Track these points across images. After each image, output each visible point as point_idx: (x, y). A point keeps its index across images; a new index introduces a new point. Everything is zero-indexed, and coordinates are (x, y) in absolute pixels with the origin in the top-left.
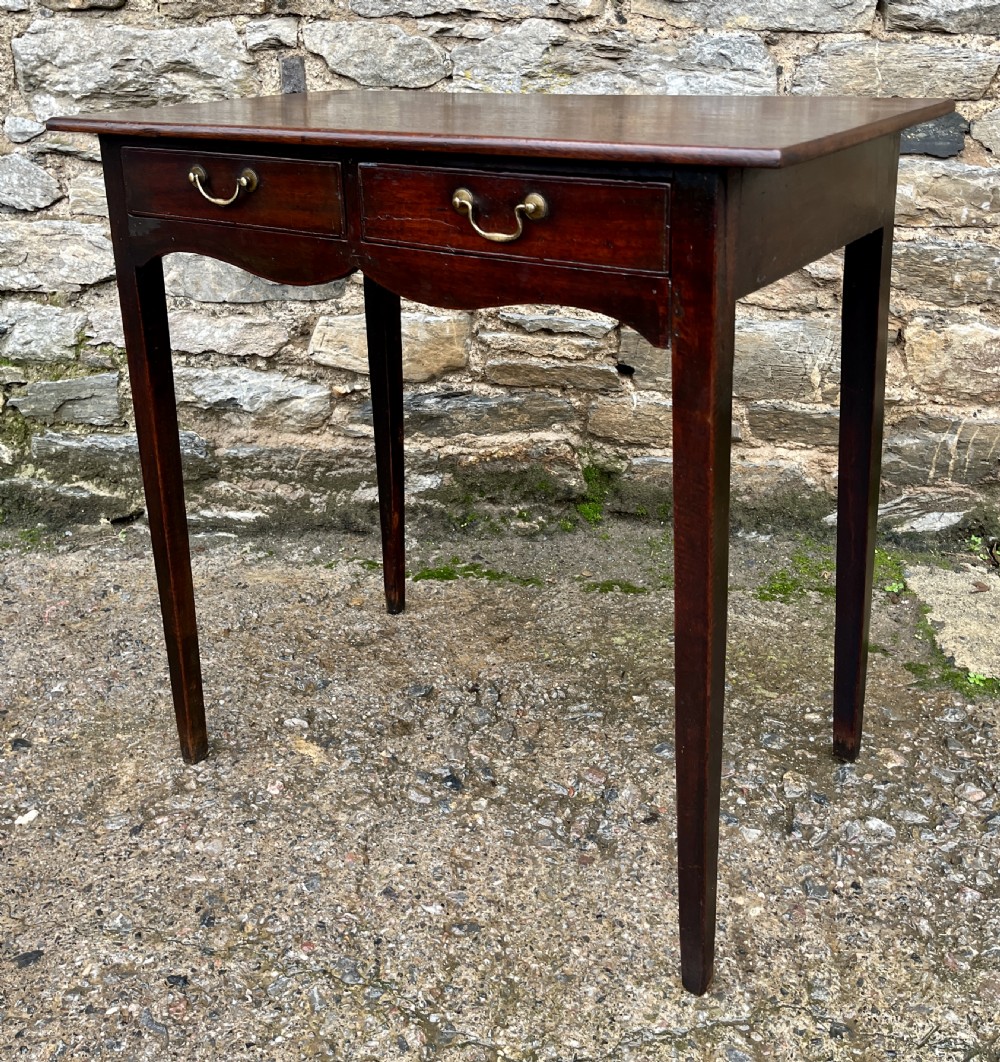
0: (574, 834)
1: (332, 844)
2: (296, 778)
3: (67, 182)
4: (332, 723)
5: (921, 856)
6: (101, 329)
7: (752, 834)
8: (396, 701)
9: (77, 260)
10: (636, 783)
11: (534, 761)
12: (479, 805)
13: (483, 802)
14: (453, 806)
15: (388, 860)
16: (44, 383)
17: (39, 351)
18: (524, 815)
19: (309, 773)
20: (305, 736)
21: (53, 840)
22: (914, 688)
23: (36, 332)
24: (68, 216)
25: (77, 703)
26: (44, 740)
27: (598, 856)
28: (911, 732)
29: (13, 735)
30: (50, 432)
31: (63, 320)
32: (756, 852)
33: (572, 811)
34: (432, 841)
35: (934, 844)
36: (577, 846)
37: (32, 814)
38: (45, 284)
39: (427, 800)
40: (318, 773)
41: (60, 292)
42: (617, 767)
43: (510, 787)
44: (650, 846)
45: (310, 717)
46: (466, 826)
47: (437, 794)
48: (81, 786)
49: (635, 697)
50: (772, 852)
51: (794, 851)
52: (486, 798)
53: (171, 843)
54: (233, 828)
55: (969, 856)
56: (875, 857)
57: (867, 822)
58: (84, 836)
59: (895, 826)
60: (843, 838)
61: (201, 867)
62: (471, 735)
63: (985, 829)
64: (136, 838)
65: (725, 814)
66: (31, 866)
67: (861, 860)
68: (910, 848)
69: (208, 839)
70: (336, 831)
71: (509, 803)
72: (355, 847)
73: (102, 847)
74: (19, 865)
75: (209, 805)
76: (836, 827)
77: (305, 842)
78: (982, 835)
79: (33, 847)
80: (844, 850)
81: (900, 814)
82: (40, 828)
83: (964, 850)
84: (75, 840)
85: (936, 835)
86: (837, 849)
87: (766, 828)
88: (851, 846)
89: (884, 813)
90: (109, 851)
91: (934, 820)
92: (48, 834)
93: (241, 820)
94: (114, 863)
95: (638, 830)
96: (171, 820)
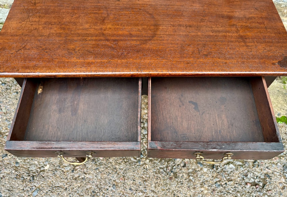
0: (168, 171)
1: (117, 175)
5: (240, 174)
7: (205, 170)
12: (147, 162)
13: (148, 161)
14: (141, 163)
15: (129, 180)
18: (157, 164)
21: (55, 174)
27: (173, 177)
32: (206, 175)
33: (167, 162)
34: (138, 174)
35: (243, 171)
36: (169, 174)
37: (48, 166)
39: (136, 161)
44: (184, 175)
46: (145, 168)
47: (137, 159)
50: (209, 174)
51: (214, 174)
52: (148, 159)
53: (81, 175)
54: (94, 171)
55: (249, 174)
56: (230, 175)
57: (230, 166)
58: (61, 173)
59: (235, 165)
60: (224, 170)
61: (89, 182)
62: (143, 138)
63: (253, 166)
64: (73, 174)
65: (200, 163)
66: (52, 182)
67: (227, 175)
68: (237, 172)
69: (89, 174)
70: (117, 171)
71: (153, 161)
72: (122, 176)
73: (66, 176)
74: (49, 182)
75: (88, 163)
76: (223, 166)
77: (111, 175)
78: (253, 168)
79: (51, 176)
80: (224, 173)
81: (236, 162)
82: (51, 171)
83: (249, 172)
84: (60, 174)
85: (243, 168)
86: (223, 173)
87: (208, 167)
88: (226, 171)
89: (233, 161)
90: (68, 178)
91: (243, 163)
92: (53, 173)
93: (95, 168)
94: (70, 181)
95: (182, 169)
96: (80, 167)
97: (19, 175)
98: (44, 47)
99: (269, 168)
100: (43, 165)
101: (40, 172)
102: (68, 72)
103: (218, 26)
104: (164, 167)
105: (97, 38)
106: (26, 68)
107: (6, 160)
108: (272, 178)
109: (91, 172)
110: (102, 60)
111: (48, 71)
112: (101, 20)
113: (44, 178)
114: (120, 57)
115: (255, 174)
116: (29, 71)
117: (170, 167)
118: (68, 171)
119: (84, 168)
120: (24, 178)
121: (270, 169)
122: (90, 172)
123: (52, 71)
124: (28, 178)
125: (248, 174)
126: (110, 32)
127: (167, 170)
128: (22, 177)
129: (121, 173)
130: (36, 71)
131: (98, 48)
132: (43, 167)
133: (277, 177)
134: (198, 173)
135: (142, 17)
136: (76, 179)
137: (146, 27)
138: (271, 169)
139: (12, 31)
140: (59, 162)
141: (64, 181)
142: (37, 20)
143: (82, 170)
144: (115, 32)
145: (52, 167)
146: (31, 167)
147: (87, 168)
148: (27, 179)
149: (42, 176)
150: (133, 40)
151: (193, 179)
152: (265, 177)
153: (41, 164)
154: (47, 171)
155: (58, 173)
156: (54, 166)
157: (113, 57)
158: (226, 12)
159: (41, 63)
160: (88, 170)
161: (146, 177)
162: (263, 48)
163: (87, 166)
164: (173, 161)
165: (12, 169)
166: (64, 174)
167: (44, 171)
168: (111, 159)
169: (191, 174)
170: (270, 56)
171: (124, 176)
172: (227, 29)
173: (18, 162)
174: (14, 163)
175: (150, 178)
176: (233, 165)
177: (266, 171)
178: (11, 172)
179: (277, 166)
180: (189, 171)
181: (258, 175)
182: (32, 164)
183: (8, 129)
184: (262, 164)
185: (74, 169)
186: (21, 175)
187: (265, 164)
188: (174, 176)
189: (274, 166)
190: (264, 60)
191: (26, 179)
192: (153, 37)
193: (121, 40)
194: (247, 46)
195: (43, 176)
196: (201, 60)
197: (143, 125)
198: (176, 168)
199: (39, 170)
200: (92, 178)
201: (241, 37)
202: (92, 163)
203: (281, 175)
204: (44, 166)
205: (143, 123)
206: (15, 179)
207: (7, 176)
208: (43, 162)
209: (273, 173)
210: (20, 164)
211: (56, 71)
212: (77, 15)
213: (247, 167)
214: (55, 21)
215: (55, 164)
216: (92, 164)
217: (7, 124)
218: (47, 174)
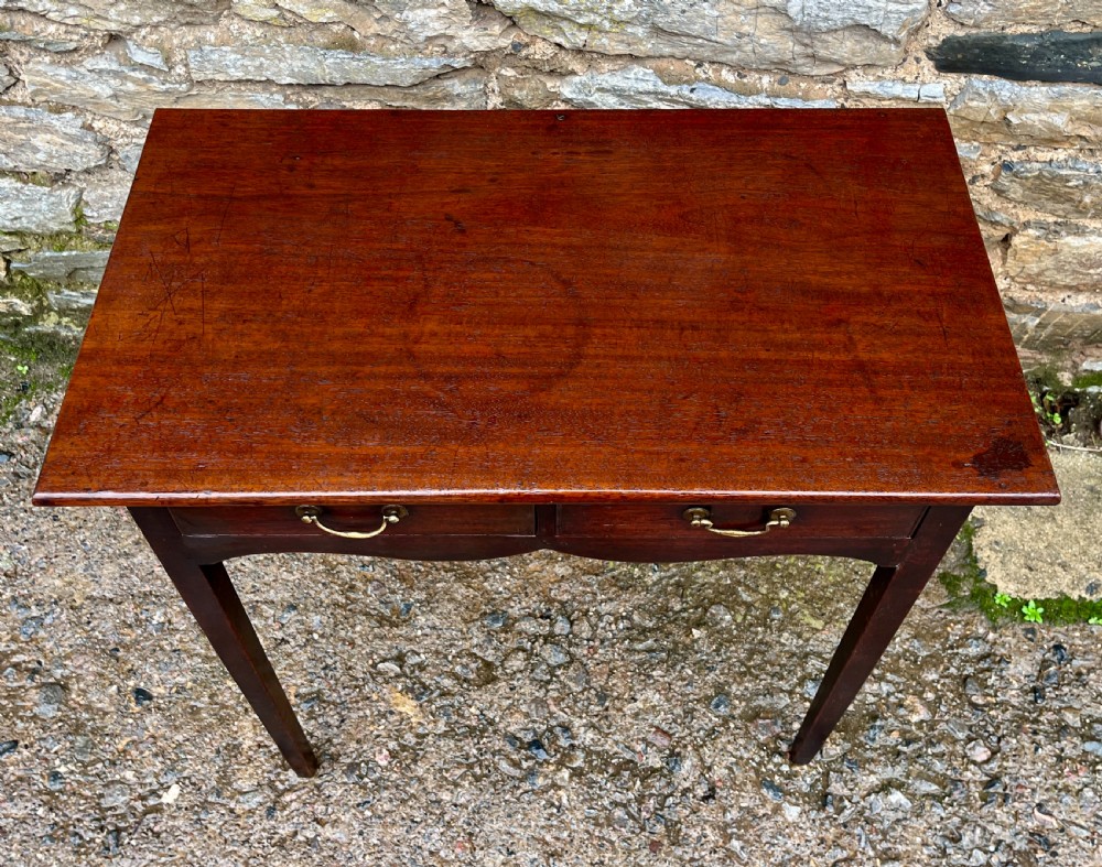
0: (645, 815)
1: (442, 830)
2: (399, 745)
3: (16, 66)
4: (421, 667)
5: (930, 833)
6: (100, 208)
7: (792, 813)
8: (478, 637)
9: (54, 148)
10: (697, 748)
11: (606, 717)
12: (562, 779)
13: (565, 773)
14: (540, 781)
15: (491, 851)
16: (48, 254)
17: (33, 227)
18: (600, 788)
19: (410, 739)
20: (400, 687)
21: (201, 825)
22: (944, 610)
23: (24, 209)
24: (29, 101)
25: (181, 641)
26: (161, 690)
27: (666, 842)
28: (936, 671)
29: (131, 683)
30: (66, 292)
31: (52, 199)
32: (796, 835)
33: (642, 781)
34: (526, 828)
35: (942, 818)
36: (648, 829)
37: (175, 790)
38: (21, 164)
39: (517, 773)
40: (418, 736)
41: (41, 172)
42: (680, 729)
43: (588, 753)
44: (708, 831)
45: (400, 659)
46: (553, 805)
47: (525, 765)
48: (208, 753)
49: (694, 631)
50: (809, 833)
51: (827, 830)
52: (567, 768)
53: (303, 828)
54: (353, 811)
55: (969, 833)
56: (892, 834)
57: (890, 797)
58: (227, 818)
59: (912, 797)
60: (867, 813)
61: (335, 859)
62: (548, 682)
63: (985, 799)
64: (273, 823)
65: (771, 786)
66: (189, 857)
67: (880, 837)
68: (921, 824)
69: (335, 823)
70: (443, 814)
71: (588, 773)
72: (462, 834)
73: (246, 833)
74: (178, 856)
75: (329, 779)
76: (863, 798)
77: (419, 829)
78: (982, 807)
79: (185, 833)
80: (868, 827)
81: (917, 784)
82: (186, 809)
83: (965, 827)
84: (221, 823)
85: (945, 809)
86: (862, 828)
87: (805, 802)
88: (873, 821)
89: (904, 780)
90: (252, 838)
91: (945, 788)
92: (195, 817)
93: (359, 800)
94: (260, 851)
95: (699, 810)
96: (299, 797)
97: (62, 828)
98: (222, 402)
99: (1049, 809)
100: (156, 787)
101: (145, 814)
102: (300, 490)
103: (787, 326)
104: (629, 801)
105: (391, 369)
106: (170, 476)
107: (12, 764)
108: (1060, 851)
109: (343, 818)
110: (407, 449)
111: (236, 487)
112: (405, 303)
113: (158, 837)
114: (465, 437)
115: (992, 834)
116: (177, 486)
117: (652, 801)
118: (251, 812)
119: (313, 800)
120: (81, 838)
121: (1050, 814)
122: (340, 815)
123: (250, 486)
124: (99, 838)
125: (961, 832)
126: (432, 348)
127: (640, 810)
128: (76, 834)
129: (460, 823)
130: (201, 488)
131: (396, 404)
132: (153, 793)
133: (1080, 847)
134: (763, 825)
135: (540, 293)
136: (281, 844)
137: (549, 328)
138: (1055, 813)
139: (120, 345)
140: (217, 775)
141: (235, 852)
142: (197, 304)
143: (308, 809)
144: (451, 349)
145: (190, 793)
146: (111, 796)
147: (327, 801)
148: (92, 840)
149: (152, 831)
150: (508, 377)
151: (742, 848)
152: (1031, 845)
153: (148, 781)
154: (172, 809)
155: (214, 819)
156: (199, 789)
157: (445, 436)
158: (815, 273)
159: (214, 460)
160: (330, 810)
161: (557, 839)
162: (930, 405)
163: (327, 793)
164: (665, 776)
165: (35, 801)
166: (238, 825)
167: (157, 809)
168: (419, 764)
169: (735, 830)
170: (951, 436)
171: (471, 834)
172: (814, 336)
173: (58, 773)
174: (42, 776)
175: (575, 842)
176: (905, 794)
177: (1036, 823)
178: (33, 815)
179: (1079, 801)
180: (729, 816)
181: (1001, 838)
182: (113, 782)
183: (22, 638)
184: (1019, 791)
185: (275, 802)
186: (69, 825)
187: (1034, 790)
188: (669, 836)
189: (1067, 799)
190: (928, 450)
191: (89, 842)
192: (572, 365)
193: (470, 376)
194: (879, 401)
195: (156, 829)
196: (724, 450)
197: (548, 628)
198: (677, 804)
199: (139, 805)
200: (345, 840)
201: (861, 366)
202: (346, 780)
203: (1095, 836)
204: (158, 790)
205: (548, 617)
206: (48, 842)
207: (18, 831)
208: (156, 776)
209: (1062, 830)
210: (68, 780)
211: (262, 486)
212: (326, 287)
213: (960, 805)
214: (253, 308)
215: (204, 781)
216: (345, 783)
217: (15, 621)
218: (170, 823)
